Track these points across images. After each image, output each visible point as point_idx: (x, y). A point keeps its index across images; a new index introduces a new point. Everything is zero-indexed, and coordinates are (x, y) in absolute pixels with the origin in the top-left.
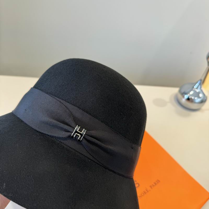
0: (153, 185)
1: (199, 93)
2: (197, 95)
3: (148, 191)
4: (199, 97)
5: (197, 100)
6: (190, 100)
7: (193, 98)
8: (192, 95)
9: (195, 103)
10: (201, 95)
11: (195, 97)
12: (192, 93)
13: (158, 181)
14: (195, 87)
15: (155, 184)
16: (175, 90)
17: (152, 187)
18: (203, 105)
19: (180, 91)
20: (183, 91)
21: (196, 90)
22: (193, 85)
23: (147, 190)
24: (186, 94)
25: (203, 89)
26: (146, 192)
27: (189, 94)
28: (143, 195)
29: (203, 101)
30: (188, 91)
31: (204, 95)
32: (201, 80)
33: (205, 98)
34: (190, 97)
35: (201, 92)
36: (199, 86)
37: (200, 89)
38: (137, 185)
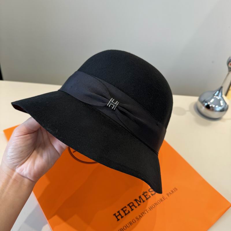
0: (170, 193)
1: (220, 100)
2: (218, 103)
3: (165, 198)
4: (220, 105)
5: (218, 108)
6: (211, 108)
7: (214, 106)
8: (212, 103)
9: (216, 111)
10: (222, 103)
11: (216, 106)
12: (212, 101)
13: (176, 189)
14: (216, 94)
15: (172, 192)
16: (195, 99)
17: (169, 195)
18: (224, 114)
20: (203, 99)
21: (217, 97)
22: (214, 93)
23: (163, 198)
24: (206, 102)
25: (224, 96)
26: (163, 199)
27: (210, 102)
28: (159, 202)
29: (224, 110)
30: (208, 99)
31: (226, 103)
32: (222, 87)
33: (226, 106)
34: (210, 106)
35: (222, 99)
36: (220, 94)
37: (221, 96)
38: (153, 193)
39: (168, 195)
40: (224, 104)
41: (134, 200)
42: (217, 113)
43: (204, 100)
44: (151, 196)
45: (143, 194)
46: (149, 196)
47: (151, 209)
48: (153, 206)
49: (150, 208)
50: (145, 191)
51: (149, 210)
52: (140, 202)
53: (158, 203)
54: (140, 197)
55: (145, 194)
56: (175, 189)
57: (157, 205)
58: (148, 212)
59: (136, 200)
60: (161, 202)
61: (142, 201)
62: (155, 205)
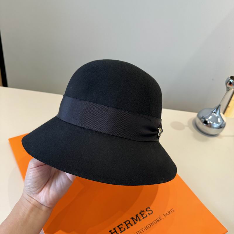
0: (166, 213)
1: (218, 117)
2: (216, 120)
3: (161, 219)
4: (217, 123)
5: (216, 125)
6: (209, 125)
7: (211, 123)
8: (210, 120)
9: (214, 128)
10: (219, 120)
11: (213, 122)
12: (210, 117)
14: (214, 112)
15: (169, 213)
16: (194, 115)
17: (166, 216)
18: (221, 131)
19: (198, 116)
20: (201, 116)
21: (215, 115)
22: (212, 111)
24: (204, 119)
25: (221, 114)
26: (159, 220)
27: (208, 119)
28: (155, 222)
29: (221, 127)
30: (207, 116)
31: (223, 121)
32: (220, 105)
33: (224, 124)
34: (208, 122)
35: (219, 117)
36: (218, 111)
37: (219, 114)
38: (150, 212)
39: (164, 215)
40: (222, 121)
41: (131, 218)
42: (214, 129)
43: (203, 117)
44: (148, 215)
45: (140, 213)
46: (146, 215)
47: (147, 228)
48: (149, 226)
49: (146, 227)
50: (142, 210)
51: (144, 230)
52: (137, 220)
53: (154, 224)
54: (137, 216)
55: (142, 213)
56: (172, 211)
58: (143, 231)
59: (132, 218)
60: (157, 222)
61: (138, 220)
62: (151, 224)
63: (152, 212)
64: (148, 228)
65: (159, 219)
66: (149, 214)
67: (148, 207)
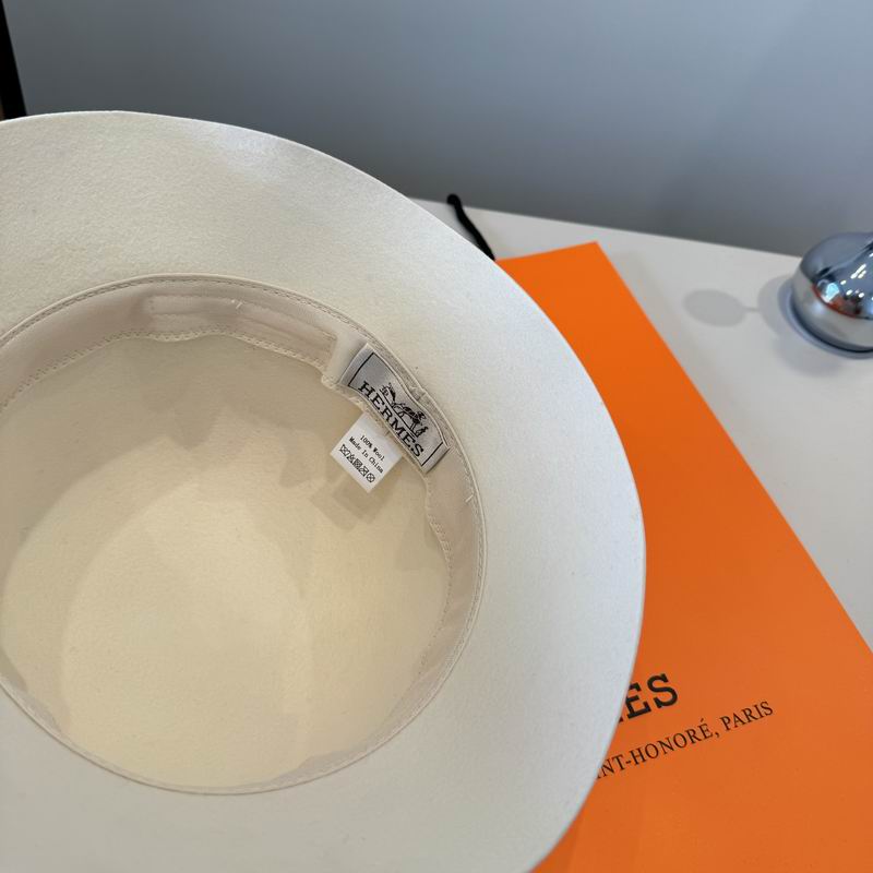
28: (680, 741)
38: (666, 697)
47: (639, 759)
48: (652, 752)
49: (636, 753)
51: (629, 762)
56: (762, 711)
57: (667, 749)
58: (622, 768)
62: (658, 746)
63: (675, 699)
64: (644, 760)
65: (698, 731)
66: (659, 704)
67: (659, 675)
